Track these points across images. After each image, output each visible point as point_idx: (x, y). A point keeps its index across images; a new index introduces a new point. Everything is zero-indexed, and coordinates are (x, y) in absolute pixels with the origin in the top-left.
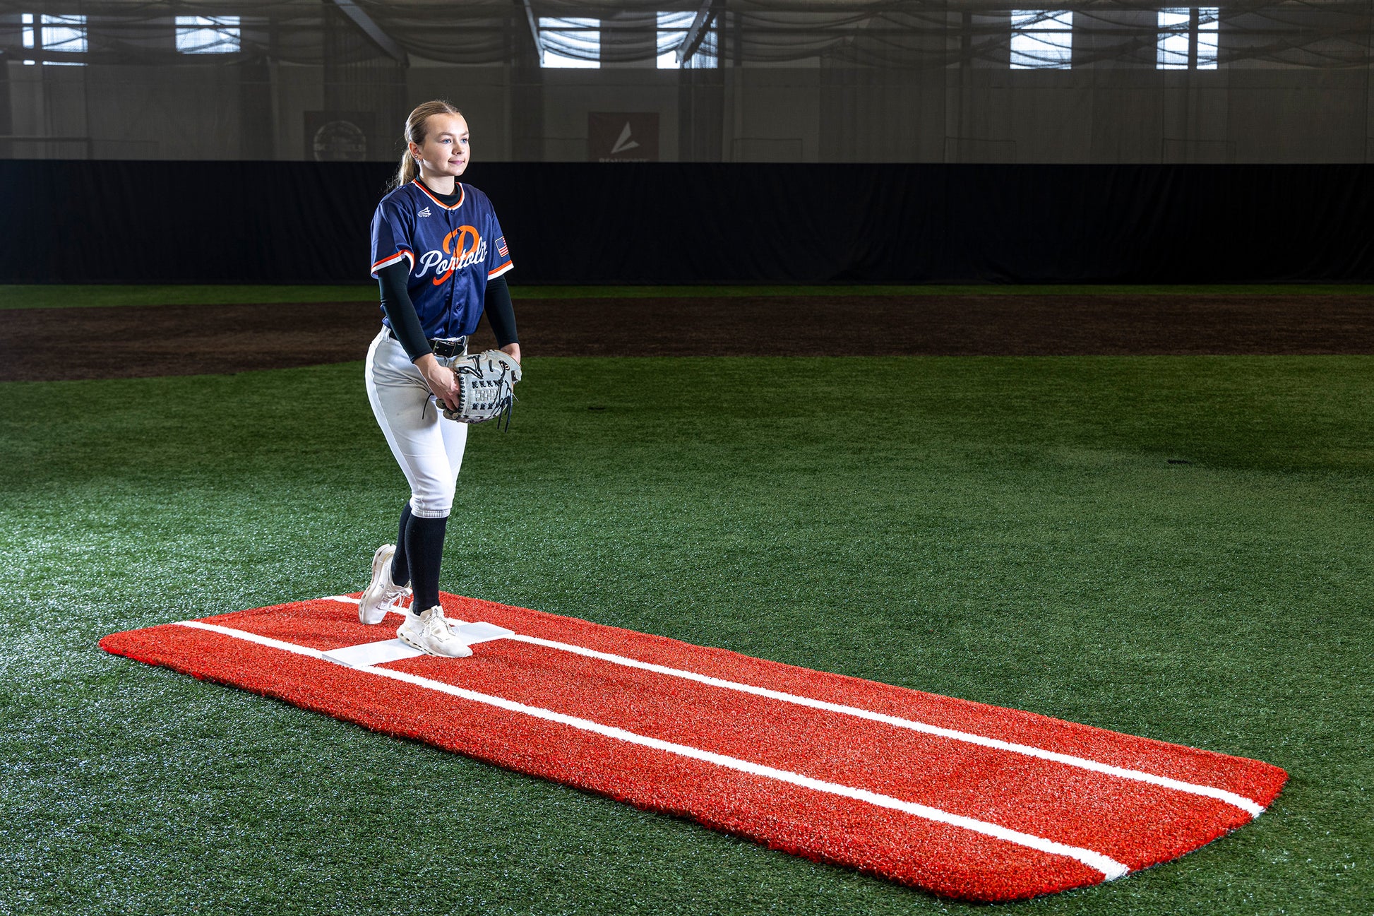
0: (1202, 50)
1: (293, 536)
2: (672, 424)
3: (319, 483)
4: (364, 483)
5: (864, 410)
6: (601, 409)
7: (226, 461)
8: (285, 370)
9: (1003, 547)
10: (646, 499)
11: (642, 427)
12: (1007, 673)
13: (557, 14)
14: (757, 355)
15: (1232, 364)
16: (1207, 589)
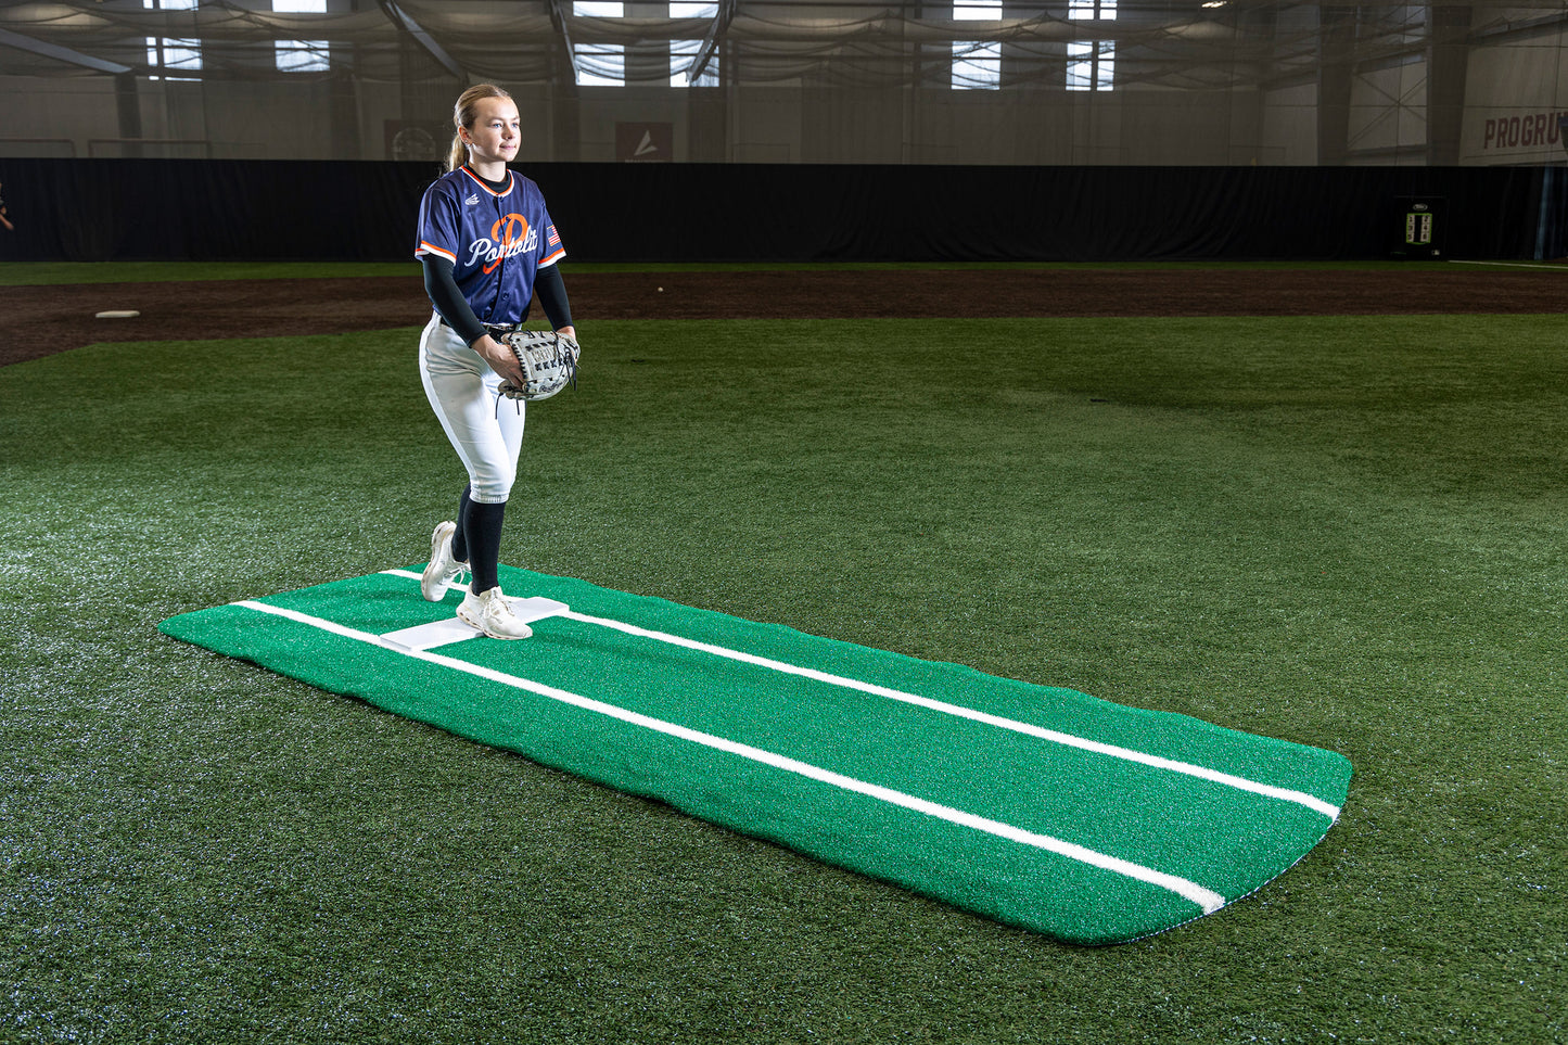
0: (1101, 74)
5: (850, 361)
6: (642, 361)
8: (382, 331)
9: (970, 468)
13: (588, 41)
14: (761, 318)
15: (1133, 324)
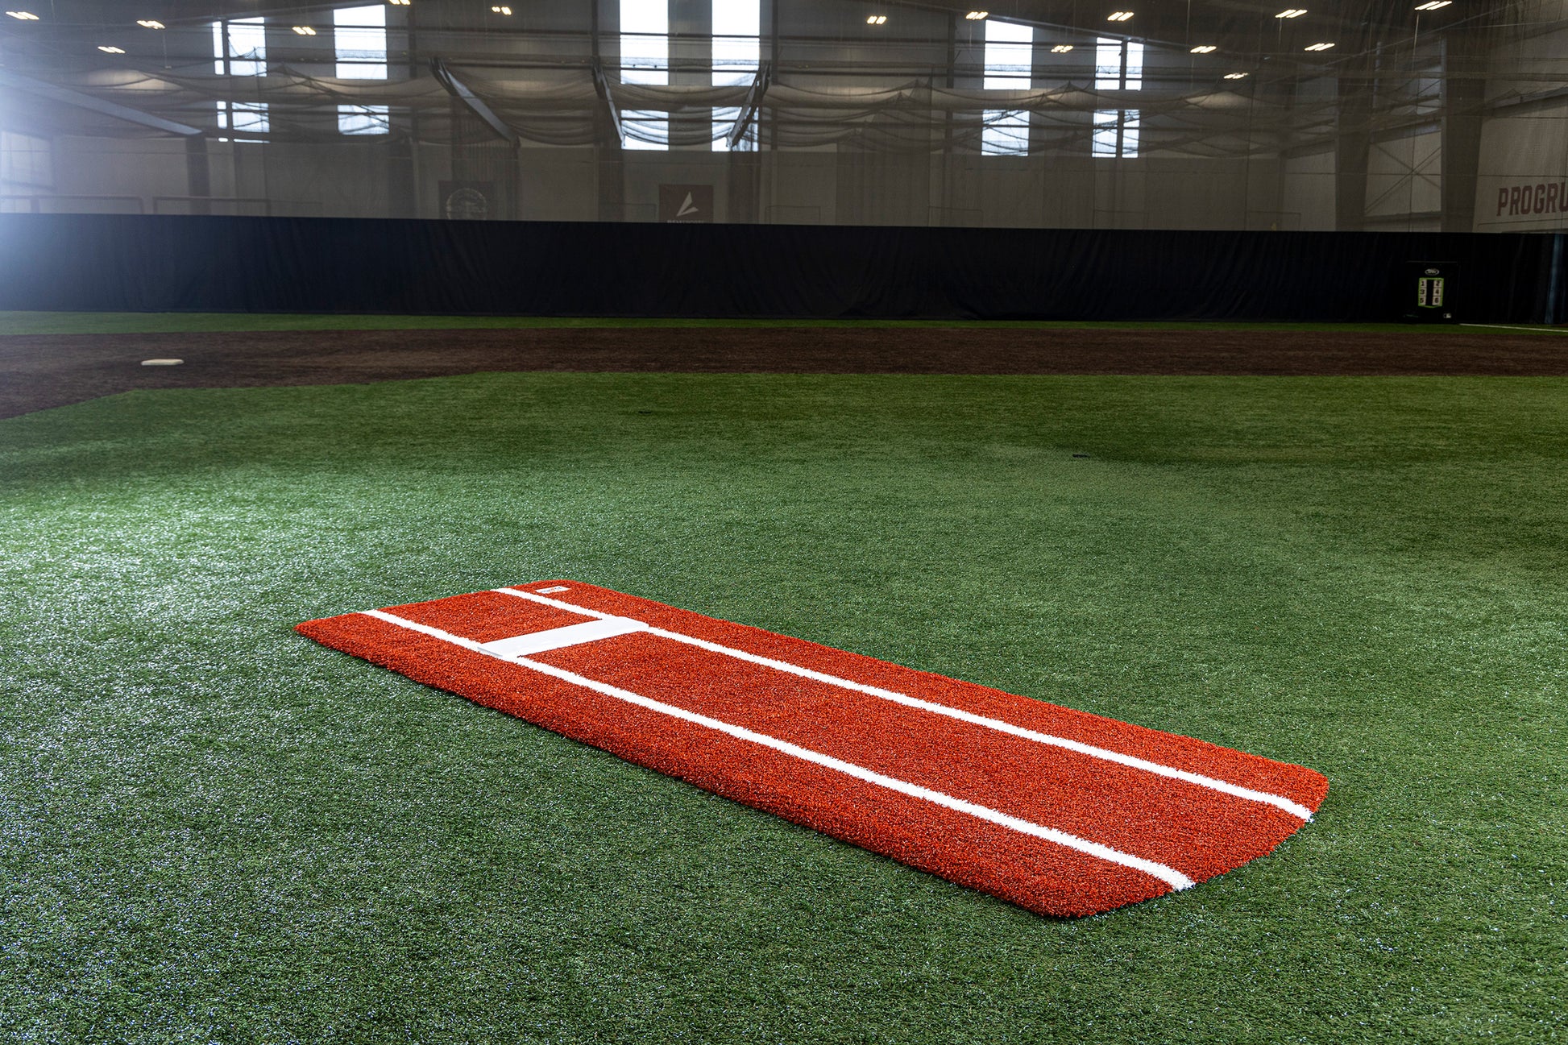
0: (1126, 142)
1: (392, 510)
2: (701, 425)
3: (419, 468)
4: (454, 469)
5: (851, 415)
6: (649, 413)
7: (350, 452)
9: (937, 521)
10: (670, 483)
11: (678, 426)
12: (924, 616)
13: (633, 108)
14: (776, 372)
15: (1134, 382)
16: (1086, 553)
